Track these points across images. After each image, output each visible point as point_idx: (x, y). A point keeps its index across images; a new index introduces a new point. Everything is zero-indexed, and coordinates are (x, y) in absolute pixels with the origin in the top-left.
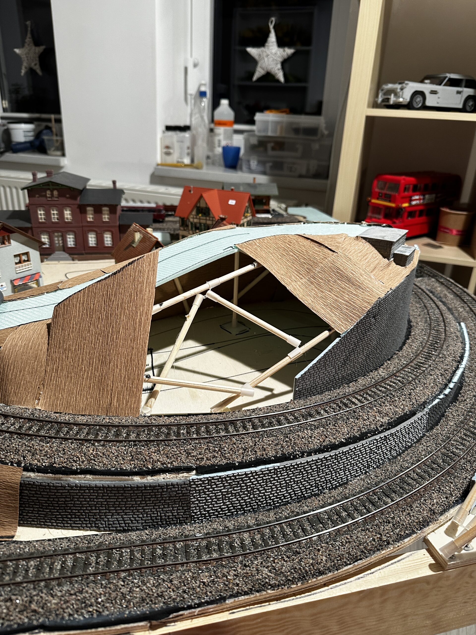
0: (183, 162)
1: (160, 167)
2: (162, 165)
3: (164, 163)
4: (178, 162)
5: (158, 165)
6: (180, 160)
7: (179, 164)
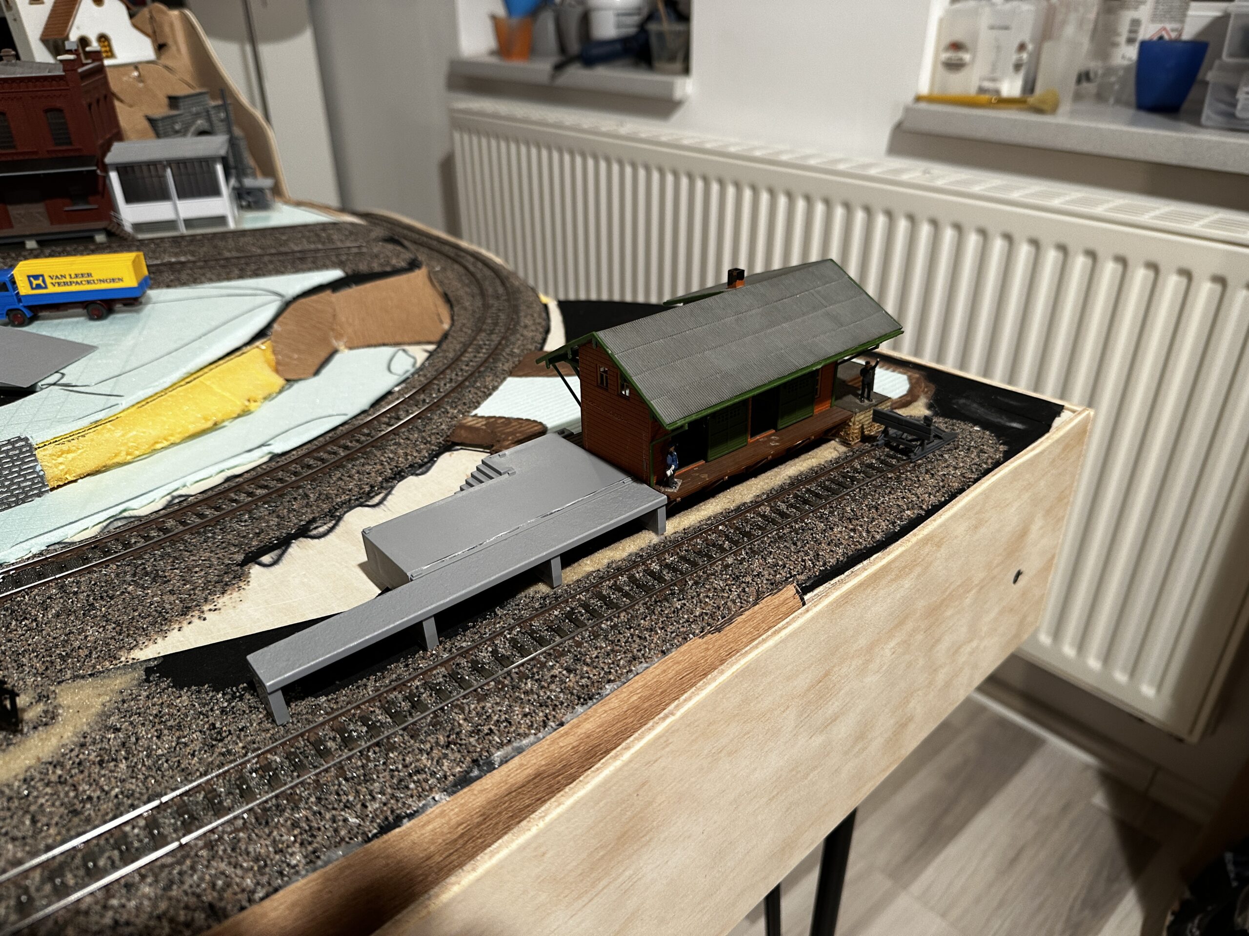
0: (997, 92)
1: (923, 106)
2: (930, 99)
3: (936, 92)
4: (982, 90)
5: (919, 99)
6: (987, 85)
7: (985, 97)
